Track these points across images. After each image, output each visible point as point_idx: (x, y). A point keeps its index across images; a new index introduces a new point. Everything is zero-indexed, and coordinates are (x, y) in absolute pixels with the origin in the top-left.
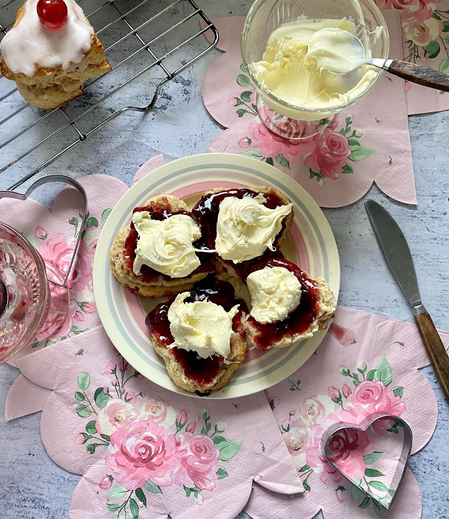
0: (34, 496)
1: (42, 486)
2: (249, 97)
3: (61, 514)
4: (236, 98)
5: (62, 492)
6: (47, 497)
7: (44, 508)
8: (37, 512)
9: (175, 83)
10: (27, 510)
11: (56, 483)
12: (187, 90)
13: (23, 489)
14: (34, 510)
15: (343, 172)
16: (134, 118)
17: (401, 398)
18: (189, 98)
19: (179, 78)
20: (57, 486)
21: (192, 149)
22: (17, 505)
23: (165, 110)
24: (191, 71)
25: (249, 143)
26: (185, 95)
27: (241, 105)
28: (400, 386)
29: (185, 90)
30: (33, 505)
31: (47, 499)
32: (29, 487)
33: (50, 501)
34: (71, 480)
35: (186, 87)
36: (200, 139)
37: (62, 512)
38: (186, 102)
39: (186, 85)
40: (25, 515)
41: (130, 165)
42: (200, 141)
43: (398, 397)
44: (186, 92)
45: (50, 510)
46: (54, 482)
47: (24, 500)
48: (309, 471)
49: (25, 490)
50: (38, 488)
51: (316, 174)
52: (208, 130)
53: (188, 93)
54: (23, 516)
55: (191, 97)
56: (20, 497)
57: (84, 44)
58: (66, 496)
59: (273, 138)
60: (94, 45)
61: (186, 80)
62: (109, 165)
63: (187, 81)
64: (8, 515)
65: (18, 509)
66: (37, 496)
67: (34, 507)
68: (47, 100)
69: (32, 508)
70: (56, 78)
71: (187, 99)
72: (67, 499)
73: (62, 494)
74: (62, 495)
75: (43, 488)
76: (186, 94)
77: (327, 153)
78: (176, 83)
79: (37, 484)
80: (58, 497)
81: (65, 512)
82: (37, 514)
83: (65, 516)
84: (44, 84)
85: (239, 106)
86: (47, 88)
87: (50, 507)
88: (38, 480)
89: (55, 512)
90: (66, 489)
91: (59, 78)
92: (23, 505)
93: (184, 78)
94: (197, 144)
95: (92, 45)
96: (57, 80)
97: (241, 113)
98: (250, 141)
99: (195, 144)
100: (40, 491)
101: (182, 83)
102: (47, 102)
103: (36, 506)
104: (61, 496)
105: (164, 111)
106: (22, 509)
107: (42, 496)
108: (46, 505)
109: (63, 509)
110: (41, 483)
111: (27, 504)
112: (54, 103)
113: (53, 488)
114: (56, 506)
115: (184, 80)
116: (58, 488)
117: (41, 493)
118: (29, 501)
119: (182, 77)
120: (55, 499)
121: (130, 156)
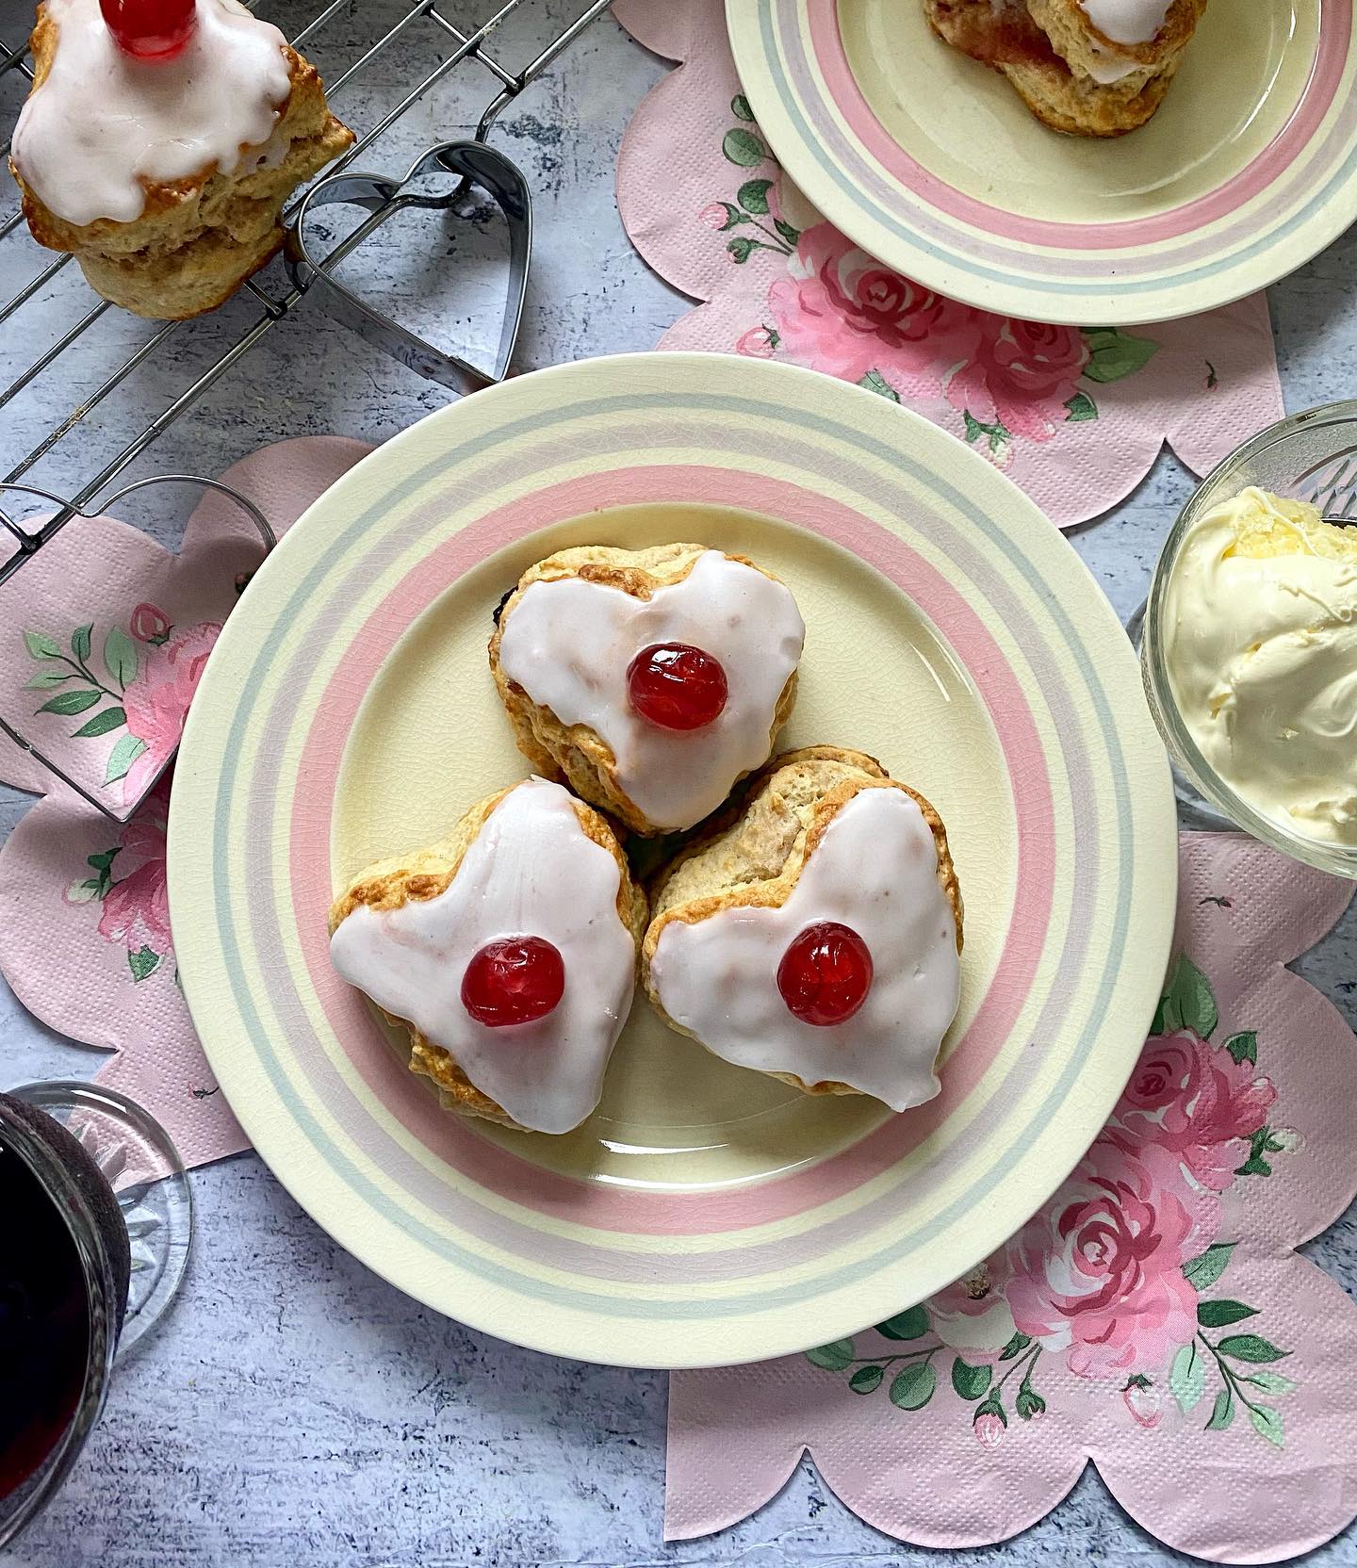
0: (150, 1434)
1: (173, 1402)
2: (764, 199)
3: (234, 1487)
4: (724, 204)
5: (236, 1415)
6: (189, 1434)
7: (181, 1471)
8: (161, 1484)
9: (512, 137)
10: (129, 1480)
11: (216, 1390)
12: (553, 157)
13: (112, 1416)
14: (150, 1478)
15: (1067, 418)
16: (391, 250)
17: (1253, 1064)
18: (559, 183)
19: (525, 122)
20: (220, 1399)
21: (577, 336)
22: (95, 1468)
23: (485, 221)
24: (560, 99)
25: (773, 344)
26: (545, 174)
27: (739, 224)
28: (1245, 1028)
29: (544, 158)
30: (148, 1462)
31: (188, 1441)
32: (132, 1409)
33: (198, 1446)
34: (261, 1379)
35: (548, 149)
36: (600, 304)
37: (239, 1478)
38: (551, 192)
39: (545, 141)
40: (124, 1497)
41: (389, 395)
42: (600, 312)
43: (1246, 1063)
44: (549, 164)
45: (202, 1476)
46: (209, 1386)
47: (117, 1450)
48: (1030, 1352)
49: (119, 1416)
50: (160, 1410)
51: (984, 428)
52: (622, 276)
53: (554, 165)
54: (117, 1501)
55: (563, 178)
56: (105, 1441)
57: (269, 78)
58: (247, 1430)
59: (847, 322)
60: (297, 74)
61: (546, 126)
62: (325, 399)
63: (549, 129)
64: (68, 1502)
65: (99, 1480)
66: (159, 1433)
67: (150, 1469)
68: (191, 286)
69: (143, 1473)
70: (209, 205)
71: (554, 185)
72: (253, 1439)
73: (236, 1421)
74: (235, 1426)
75: (175, 1408)
76: (549, 169)
77: (1014, 360)
78: (517, 136)
79: (157, 1397)
80: (223, 1433)
81: (248, 1478)
82: (160, 1491)
83: (248, 1493)
84: (174, 235)
85: (734, 228)
86: (186, 246)
87: (200, 1465)
88: (160, 1384)
89: (217, 1482)
90: (246, 1407)
91: (216, 207)
92: (116, 1464)
93: (540, 120)
94: (591, 322)
95: (291, 76)
96: (211, 213)
97: (741, 252)
98: (773, 338)
99: (585, 322)
100: (168, 1418)
101: (536, 137)
102: (192, 292)
103: (157, 1466)
104: (235, 1430)
105: (483, 225)
106: (113, 1478)
107: (174, 1433)
108: (189, 1461)
109: (239, 1470)
110: (168, 1392)
111: (129, 1462)
112: (211, 290)
113: (207, 1408)
114: (219, 1462)
115: (541, 128)
116: (224, 1406)
117: (172, 1424)
118: (132, 1452)
119: (534, 119)
120: (214, 1440)
121: (387, 370)
